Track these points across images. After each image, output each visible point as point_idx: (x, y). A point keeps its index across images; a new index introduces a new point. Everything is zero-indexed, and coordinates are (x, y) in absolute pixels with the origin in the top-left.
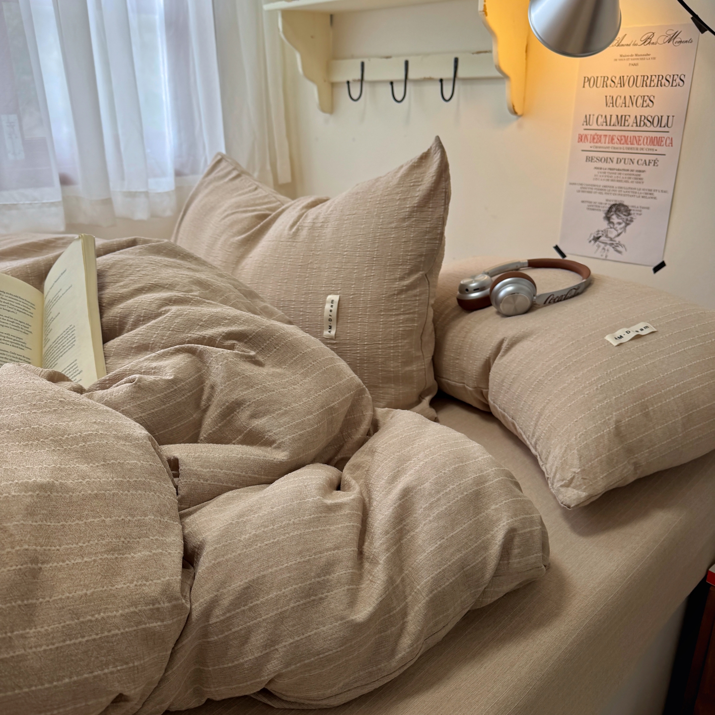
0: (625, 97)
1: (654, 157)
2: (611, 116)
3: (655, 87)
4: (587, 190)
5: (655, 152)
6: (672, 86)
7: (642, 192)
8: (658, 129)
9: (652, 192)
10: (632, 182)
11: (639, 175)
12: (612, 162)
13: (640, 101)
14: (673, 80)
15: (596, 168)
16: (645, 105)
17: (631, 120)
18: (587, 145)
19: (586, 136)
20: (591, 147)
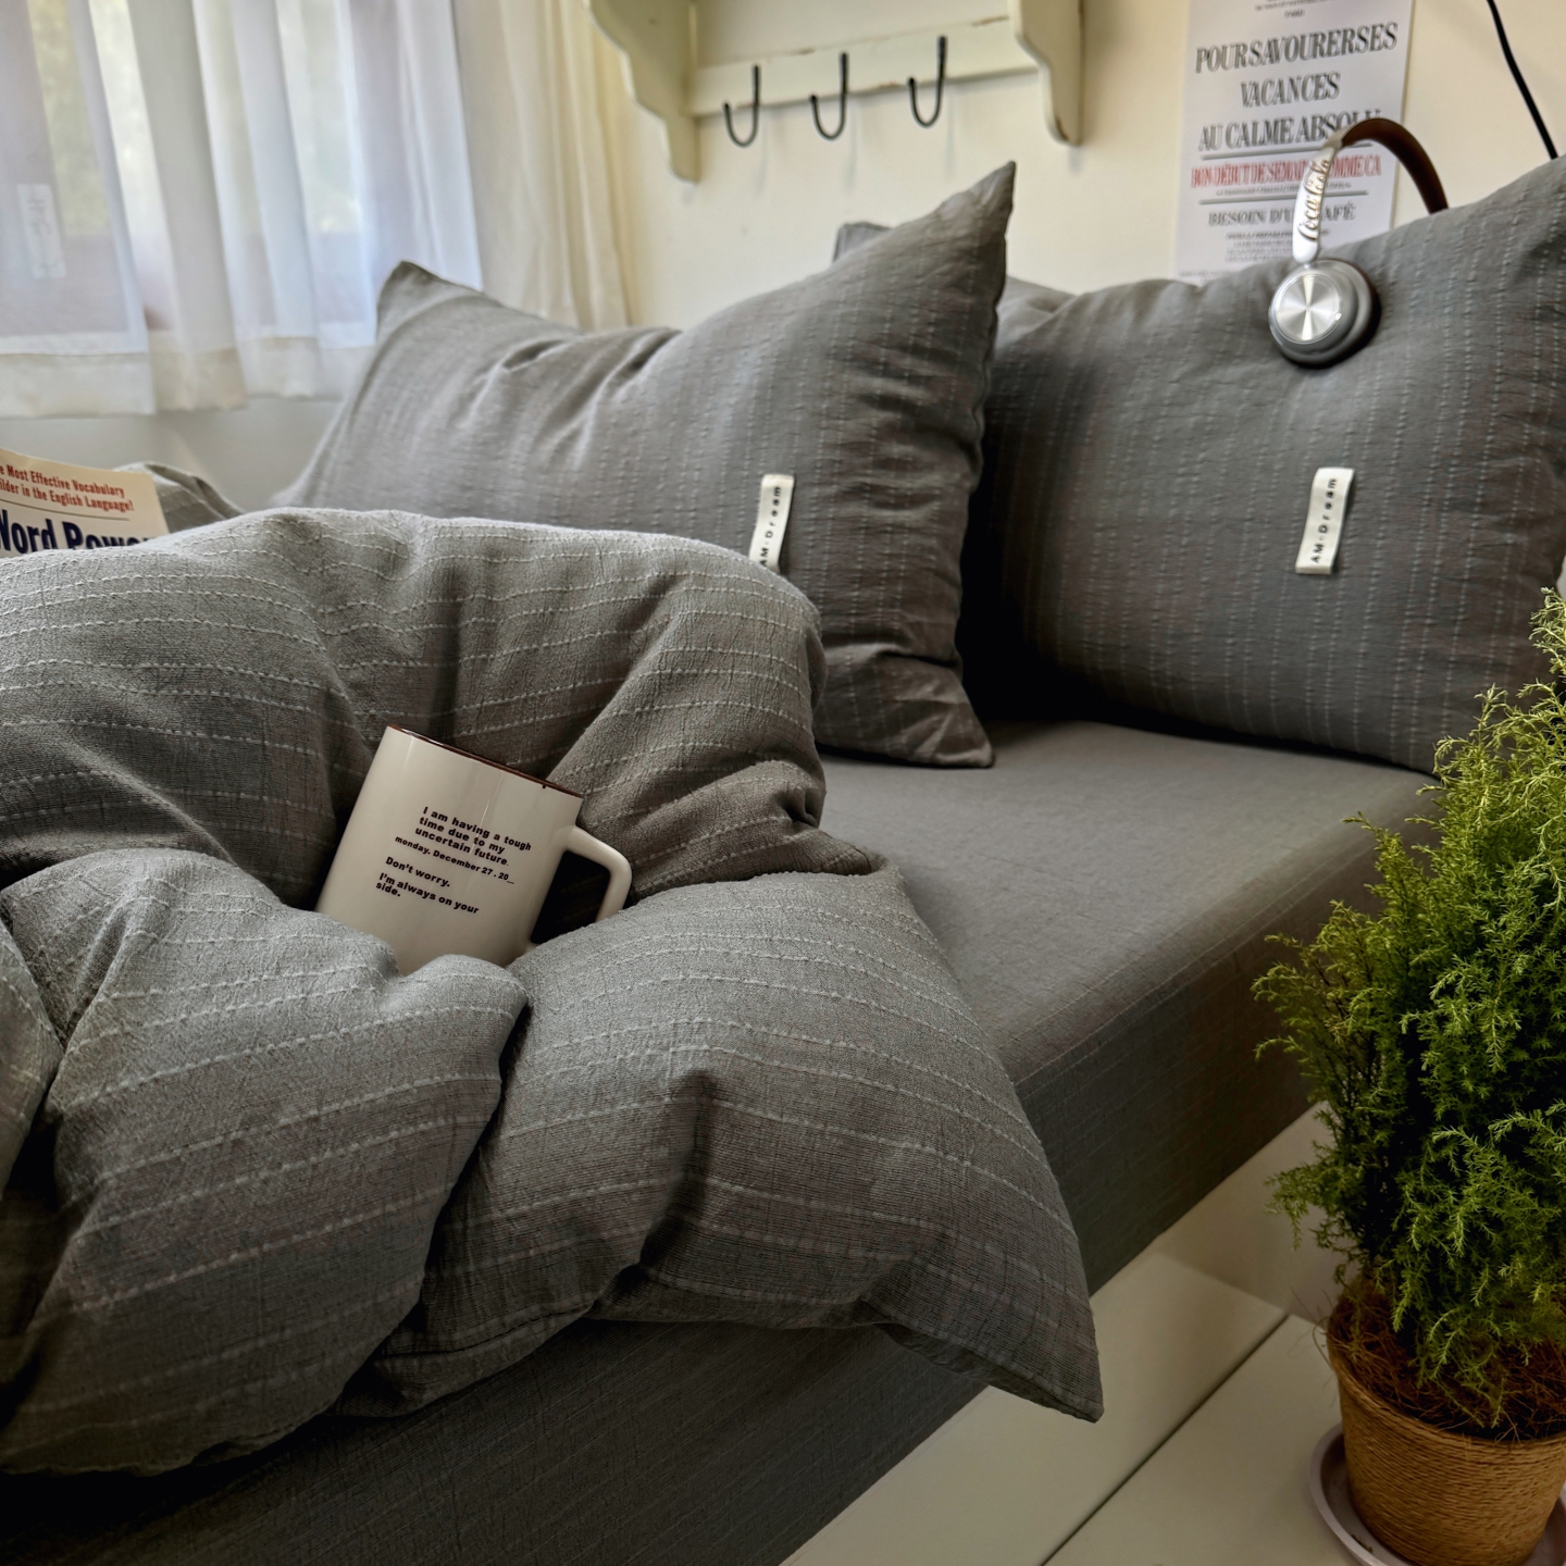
0: (1281, 84)
1: (1343, 201)
2: (1255, 125)
3: (1340, 57)
5: (1346, 190)
6: (1373, 48)
12: (1261, 216)
13: (1311, 87)
14: (1374, 37)
15: (1231, 236)
16: (1321, 92)
17: (1295, 129)
18: (1210, 191)
19: (1208, 172)
20: (1218, 194)
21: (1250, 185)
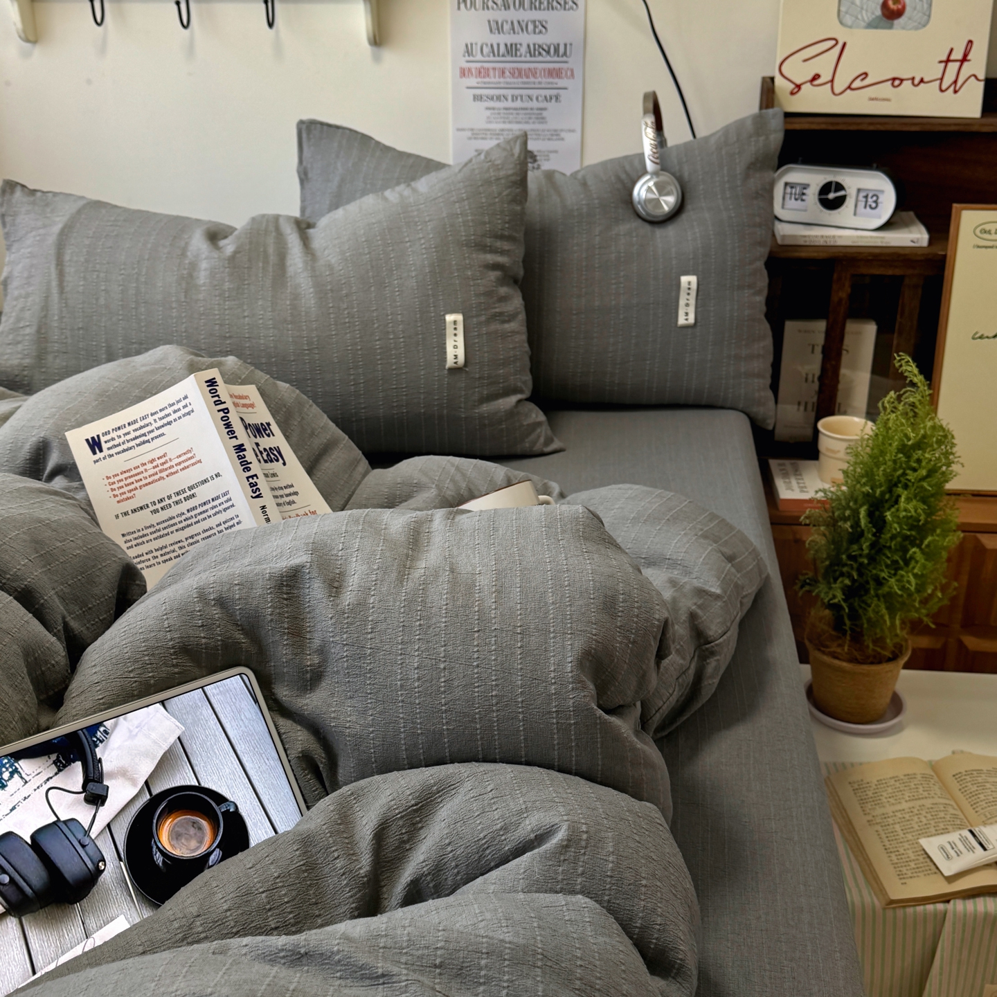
0: (512, 23)
1: (554, 92)
2: (498, 45)
3: (546, 12)
4: (481, 136)
5: (555, 86)
6: (565, 9)
7: (546, 133)
8: (556, 59)
9: (558, 133)
10: (534, 123)
11: (541, 114)
12: (507, 99)
13: (531, 27)
14: (565, 3)
15: (488, 108)
16: (537, 31)
17: (523, 50)
18: (473, 81)
19: (470, 70)
20: (478, 83)
21: (497, 80)
